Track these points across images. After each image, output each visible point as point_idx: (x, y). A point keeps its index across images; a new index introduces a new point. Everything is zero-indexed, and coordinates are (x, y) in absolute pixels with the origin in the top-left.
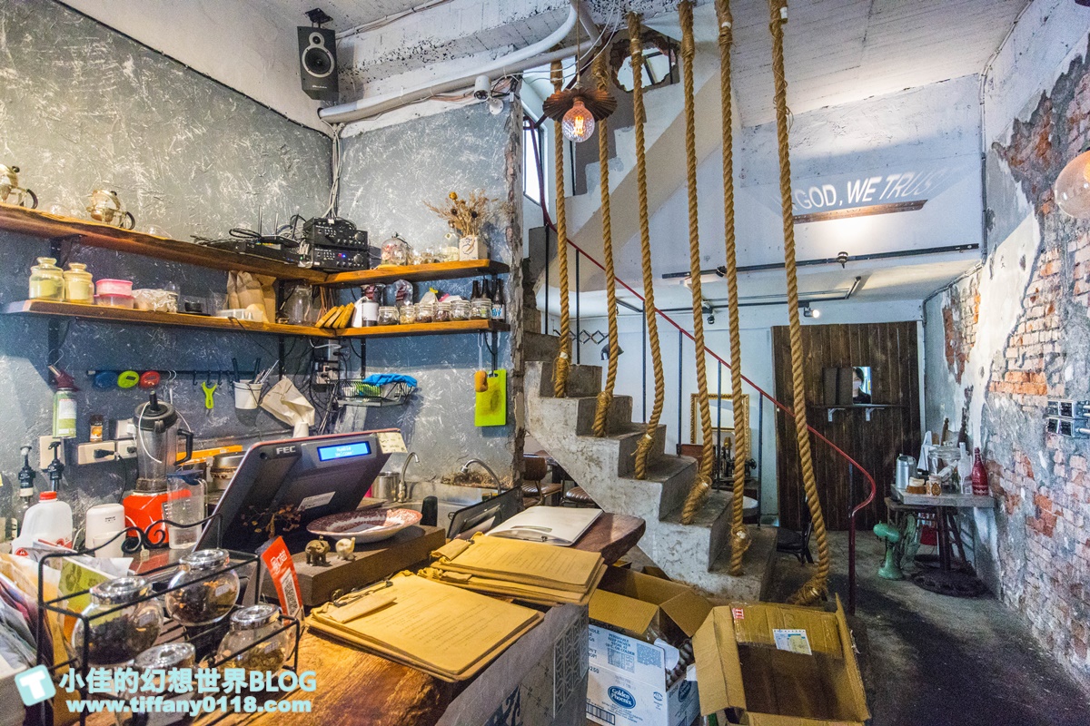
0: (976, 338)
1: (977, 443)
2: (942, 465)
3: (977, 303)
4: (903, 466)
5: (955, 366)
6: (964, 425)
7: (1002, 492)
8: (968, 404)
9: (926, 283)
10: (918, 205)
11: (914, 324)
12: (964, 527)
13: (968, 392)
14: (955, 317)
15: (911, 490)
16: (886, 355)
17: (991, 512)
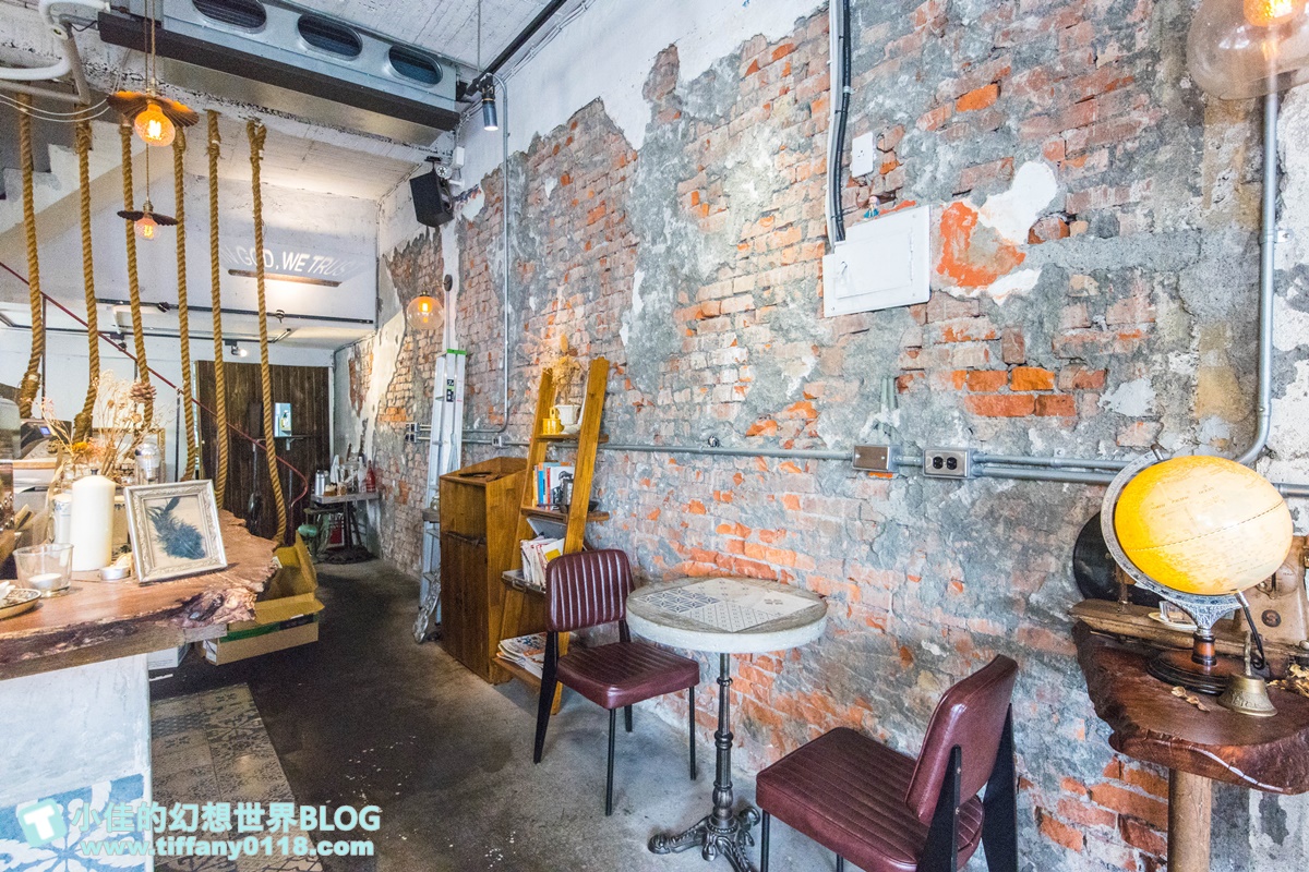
0: (370, 384)
1: (369, 457)
2: (347, 476)
3: (372, 359)
4: (320, 478)
5: (357, 404)
6: (362, 446)
7: (384, 487)
8: (364, 432)
9: (336, 340)
10: (336, 284)
11: (326, 369)
12: (361, 521)
13: (365, 423)
14: (357, 368)
15: (327, 494)
16: (304, 393)
17: (377, 502)
